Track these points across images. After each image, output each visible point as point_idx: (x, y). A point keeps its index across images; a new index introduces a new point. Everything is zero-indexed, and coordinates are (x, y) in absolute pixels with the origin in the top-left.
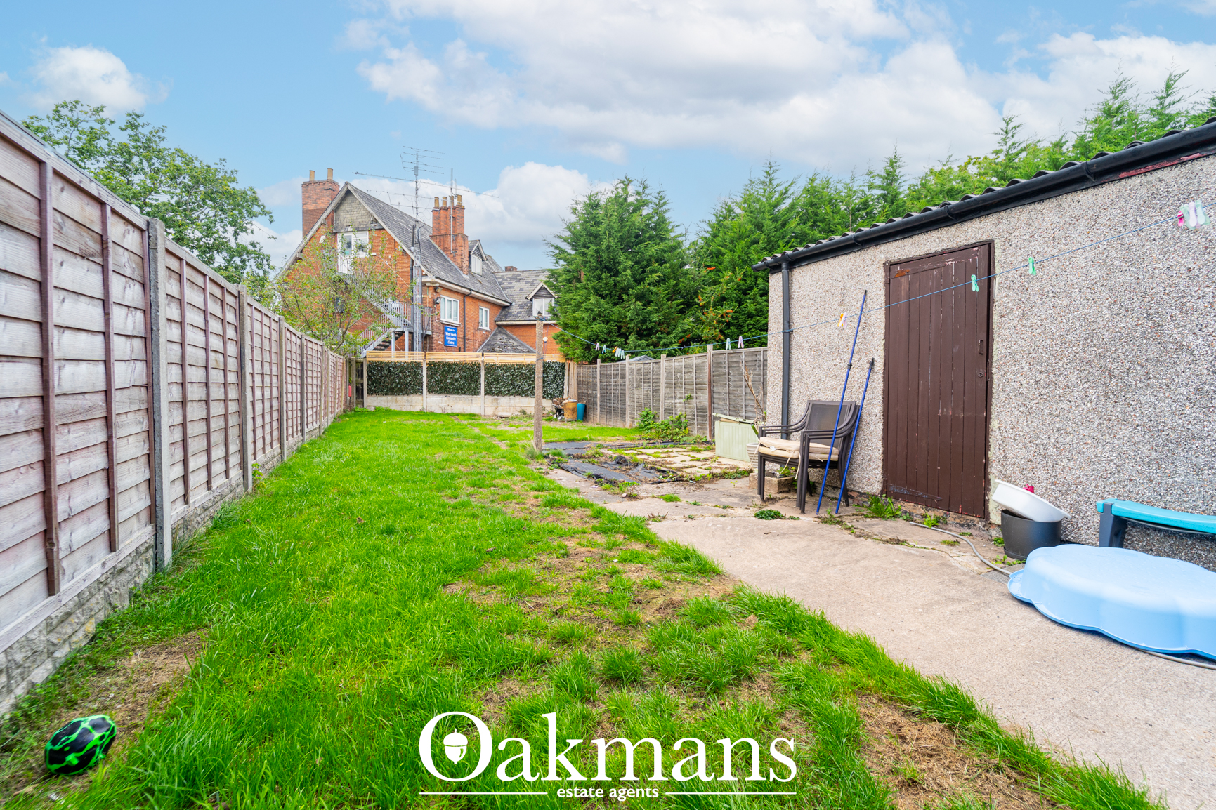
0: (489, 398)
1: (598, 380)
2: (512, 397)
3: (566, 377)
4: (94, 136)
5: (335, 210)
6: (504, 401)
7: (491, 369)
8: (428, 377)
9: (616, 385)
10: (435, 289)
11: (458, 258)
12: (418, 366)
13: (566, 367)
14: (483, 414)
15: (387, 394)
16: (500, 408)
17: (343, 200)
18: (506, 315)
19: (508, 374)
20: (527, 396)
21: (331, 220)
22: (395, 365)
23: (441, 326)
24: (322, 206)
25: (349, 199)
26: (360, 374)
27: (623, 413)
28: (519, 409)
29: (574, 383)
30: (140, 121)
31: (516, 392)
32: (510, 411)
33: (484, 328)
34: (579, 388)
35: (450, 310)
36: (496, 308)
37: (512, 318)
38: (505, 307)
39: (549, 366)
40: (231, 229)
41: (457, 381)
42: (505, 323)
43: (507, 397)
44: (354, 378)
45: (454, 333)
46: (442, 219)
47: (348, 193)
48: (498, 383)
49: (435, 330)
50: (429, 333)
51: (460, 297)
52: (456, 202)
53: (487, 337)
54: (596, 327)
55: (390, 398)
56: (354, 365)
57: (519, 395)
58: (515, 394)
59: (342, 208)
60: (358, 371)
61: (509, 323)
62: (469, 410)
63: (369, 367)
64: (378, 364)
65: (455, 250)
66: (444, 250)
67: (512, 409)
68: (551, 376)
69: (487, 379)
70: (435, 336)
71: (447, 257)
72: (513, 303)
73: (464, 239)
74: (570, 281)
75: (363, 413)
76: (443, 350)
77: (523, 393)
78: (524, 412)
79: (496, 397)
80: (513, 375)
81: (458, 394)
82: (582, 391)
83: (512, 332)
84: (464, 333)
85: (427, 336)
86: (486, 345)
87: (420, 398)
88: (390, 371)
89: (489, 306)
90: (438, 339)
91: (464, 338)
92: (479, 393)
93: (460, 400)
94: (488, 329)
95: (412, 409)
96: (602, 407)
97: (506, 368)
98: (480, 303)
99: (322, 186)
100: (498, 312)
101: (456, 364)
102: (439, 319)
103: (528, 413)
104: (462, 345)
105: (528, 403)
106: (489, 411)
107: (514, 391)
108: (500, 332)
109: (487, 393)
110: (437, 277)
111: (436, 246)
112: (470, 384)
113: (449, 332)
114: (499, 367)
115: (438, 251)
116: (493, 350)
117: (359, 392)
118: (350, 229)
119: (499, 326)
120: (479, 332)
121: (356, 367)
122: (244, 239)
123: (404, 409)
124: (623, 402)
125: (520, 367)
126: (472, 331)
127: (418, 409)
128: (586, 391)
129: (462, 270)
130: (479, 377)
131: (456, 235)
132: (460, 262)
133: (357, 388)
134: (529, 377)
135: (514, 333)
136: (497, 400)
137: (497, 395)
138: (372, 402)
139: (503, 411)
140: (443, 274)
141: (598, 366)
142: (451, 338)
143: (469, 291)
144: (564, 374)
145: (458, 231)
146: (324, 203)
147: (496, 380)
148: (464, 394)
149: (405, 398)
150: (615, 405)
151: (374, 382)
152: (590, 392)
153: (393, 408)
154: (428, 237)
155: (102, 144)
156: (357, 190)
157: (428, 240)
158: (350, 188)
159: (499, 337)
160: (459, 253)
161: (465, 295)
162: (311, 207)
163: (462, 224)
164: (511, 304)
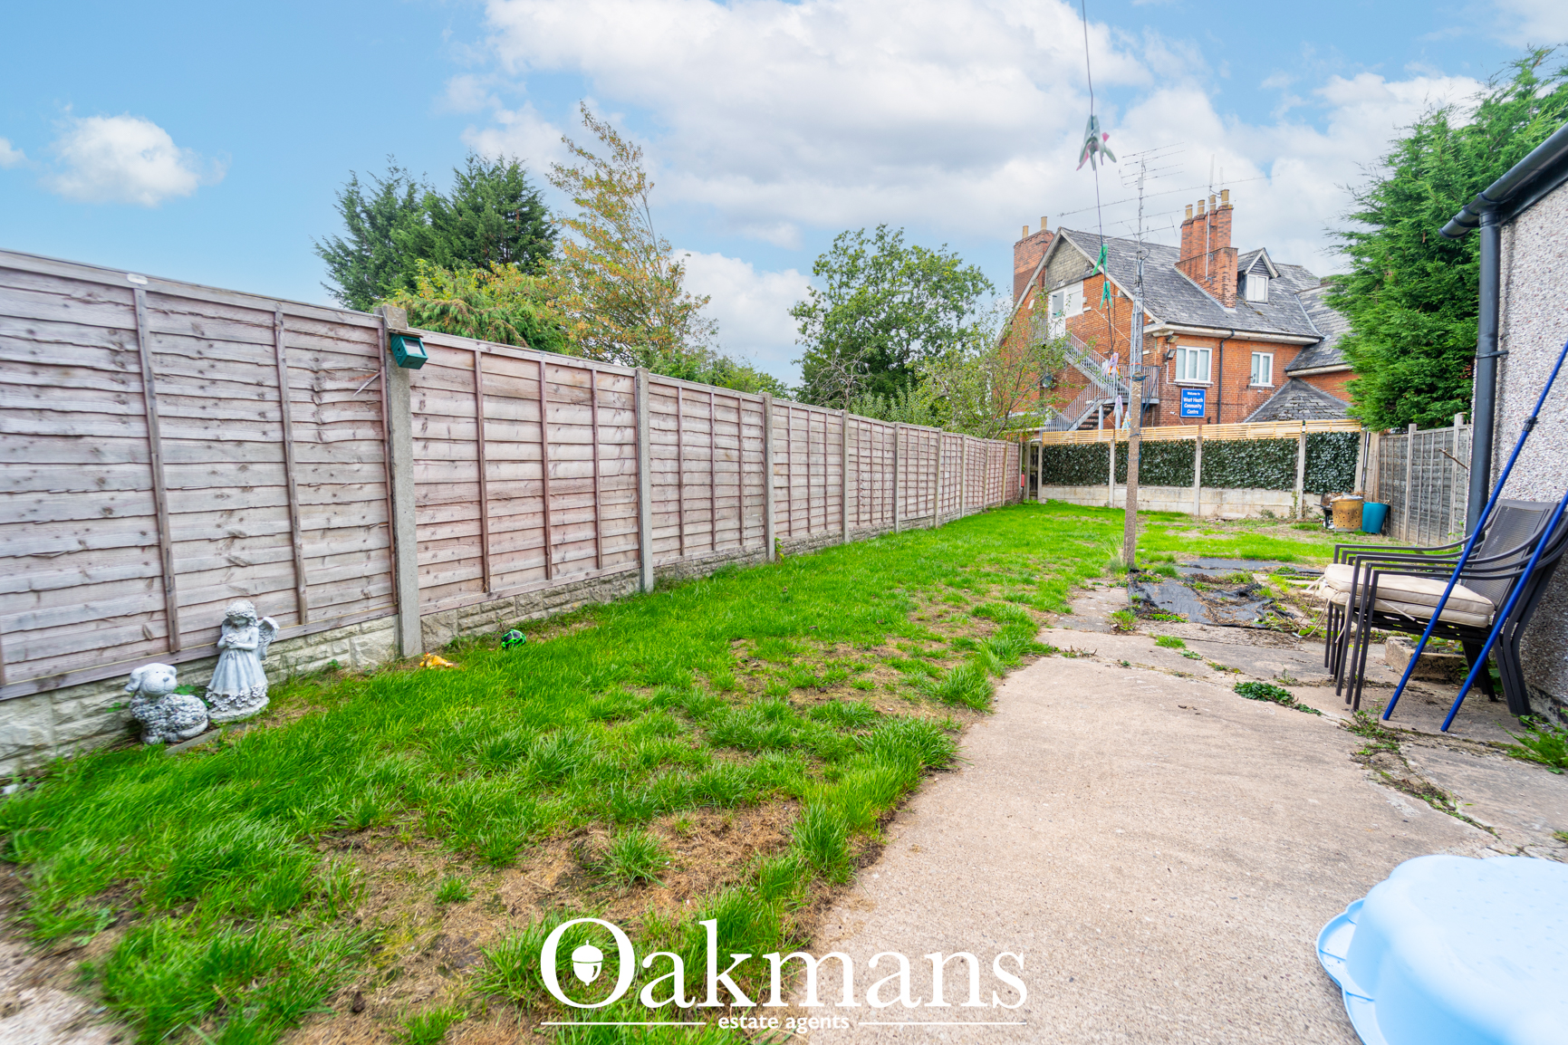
0: (1208, 491)
1: (1408, 462)
2: (1248, 490)
3: (1360, 458)
4: (856, 257)
5: (1047, 266)
6: (1233, 495)
7: (1211, 449)
8: (1116, 462)
9: (1437, 471)
10: (1167, 339)
11: (1218, 286)
12: (1103, 448)
13: (1361, 441)
14: (1196, 513)
15: (1064, 484)
16: (1226, 507)
17: (1056, 249)
18: (1308, 359)
19: (1243, 455)
20: (1277, 488)
21: (1042, 279)
22: (1075, 449)
23: (1177, 390)
24: (1033, 265)
25: (1063, 247)
26: (1034, 461)
27: (1445, 523)
28: (1260, 509)
29: (1373, 467)
30: (885, 231)
31: (1255, 483)
32: (1243, 512)
33: (1261, 383)
34: (1381, 476)
35: (1194, 365)
36: (1290, 350)
37: (1319, 362)
38: (1308, 346)
39: (1323, 440)
40: (954, 314)
41: (1157, 466)
42: (1304, 372)
43: (1239, 491)
44: (1028, 465)
45: (1198, 397)
46: (1196, 234)
47: (1062, 240)
48: (1224, 469)
49: (1165, 397)
50: (1155, 401)
51: (1215, 344)
52: (1219, 203)
53: (1266, 397)
54: (1402, 366)
55: (1067, 489)
56: (1029, 450)
57: (1262, 486)
58: (1255, 485)
59: (1055, 260)
60: (1032, 457)
61: (1313, 371)
62: (1174, 508)
63: (1044, 452)
64: (1055, 448)
65: (1213, 274)
66: (1195, 279)
67: (1247, 508)
68: (1327, 455)
69: (1204, 463)
70: (1164, 404)
71: (1200, 288)
72: (1327, 338)
73: (1230, 255)
74: (1367, 290)
75: (1038, 507)
76: (1178, 423)
77: (1269, 484)
78: (1271, 515)
79: (1220, 489)
80: (1251, 456)
81: (1159, 484)
82: (1384, 481)
83: (1315, 384)
84: (1219, 395)
85: (1152, 406)
86: (1263, 410)
87: (1105, 489)
88: (1068, 455)
89: (1273, 348)
90: (1169, 409)
91: (1219, 404)
92: (1191, 484)
93: (1162, 492)
94: (1269, 384)
95: (1095, 504)
96: (1413, 509)
97: (1239, 446)
98: (1252, 347)
99: (1034, 241)
100: (1292, 357)
101: (1157, 444)
102: (1172, 380)
103: (1278, 515)
104: (1213, 414)
105: (1280, 502)
106: (1207, 510)
107: (1250, 481)
108: (1294, 388)
109: (1204, 484)
110: (1168, 323)
111: (1184, 275)
112: (1177, 471)
113: (1189, 397)
114: (1227, 446)
115: (1187, 283)
116: (1275, 417)
117: (1034, 481)
118: (1062, 284)
119: (1294, 378)
120: (1250, 393)
121: (1030, 452)
122: (966, 322)
123: (1085, 503)
124: (1446, 500)
125: (1264, 443)
126: (1236, 391)
127: (1102, 504)
128: (1390, 482)
129: (1223, 302)
130: (1193, 461)
131: (1215, 253)
132: (1220, 291)
133: (1032, 477)
134: (1282, 459)
135: (1323, 387)
136: (1221, 494)
137: (1223, 486)
138: (1047, 493)
139: (1231, 511)
140: (1184, 317)
141: (1410, 435)
142: (1192, 405)
143: (1229, 333)
144: (1355, 452)
145: (1219, 245)
146: (1036, 260)
147: (1221, 464)
148: (1169, 484)
149: (1087, 489)
150: (1434, 507)
151: (1049, 469)
152: (1397, 483)
153: (1070, 502)
154: (1173, 266)
155: (861, 263)
156: (1071, 233)
157: (1173, 271)
158: (1063, 233)
159: (1291, 395)
160: (1219, 277)
161: (1222, 340)
162: (1022, 270)
163: (1227, 234)
164: (1321, 339)
